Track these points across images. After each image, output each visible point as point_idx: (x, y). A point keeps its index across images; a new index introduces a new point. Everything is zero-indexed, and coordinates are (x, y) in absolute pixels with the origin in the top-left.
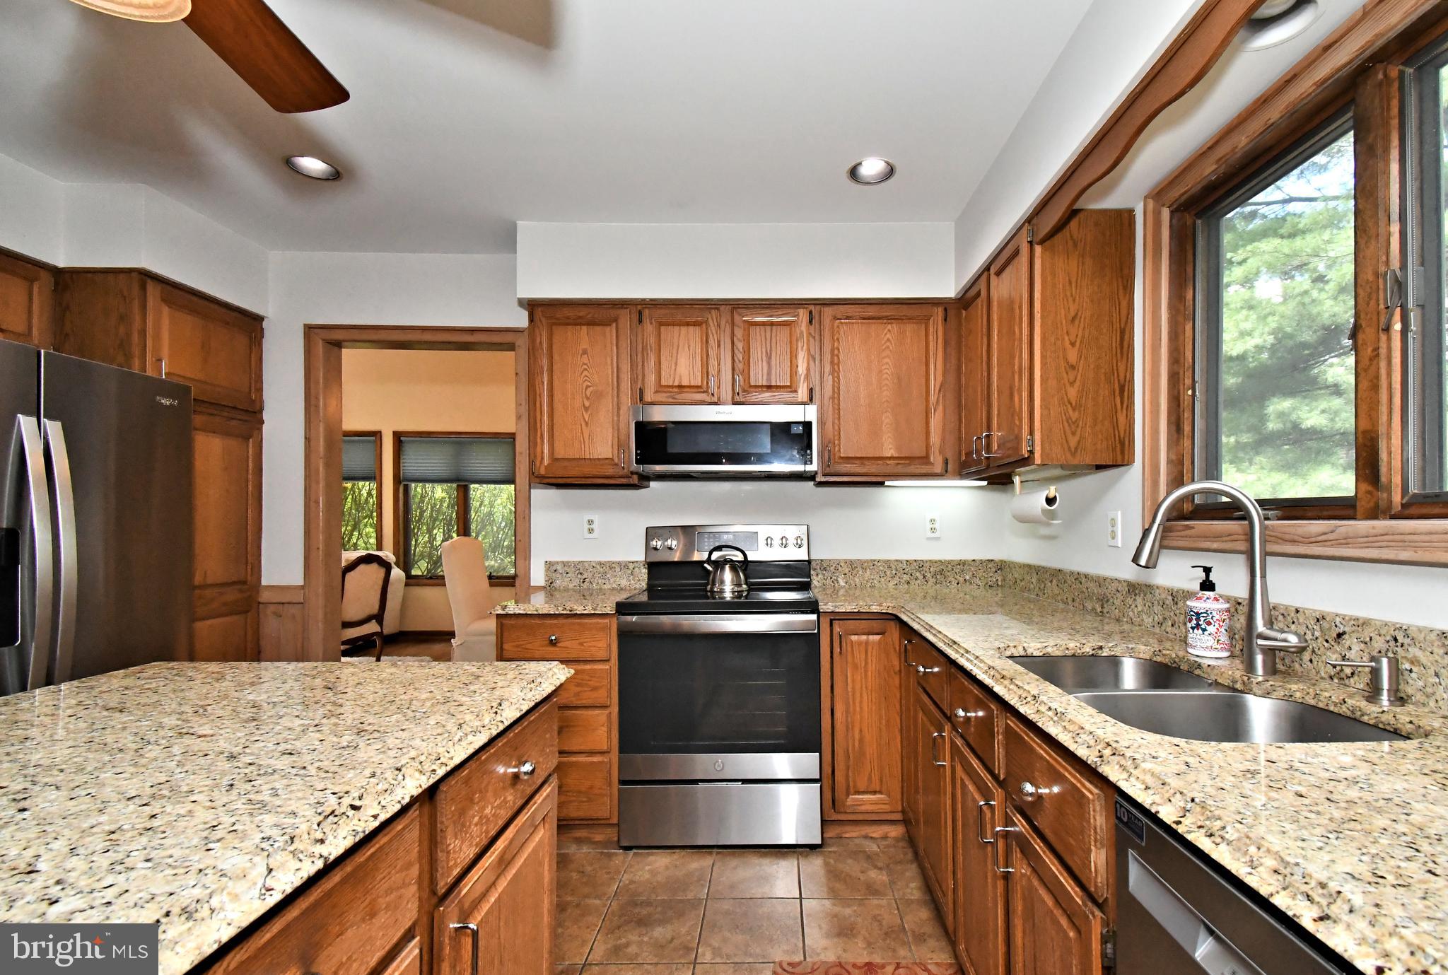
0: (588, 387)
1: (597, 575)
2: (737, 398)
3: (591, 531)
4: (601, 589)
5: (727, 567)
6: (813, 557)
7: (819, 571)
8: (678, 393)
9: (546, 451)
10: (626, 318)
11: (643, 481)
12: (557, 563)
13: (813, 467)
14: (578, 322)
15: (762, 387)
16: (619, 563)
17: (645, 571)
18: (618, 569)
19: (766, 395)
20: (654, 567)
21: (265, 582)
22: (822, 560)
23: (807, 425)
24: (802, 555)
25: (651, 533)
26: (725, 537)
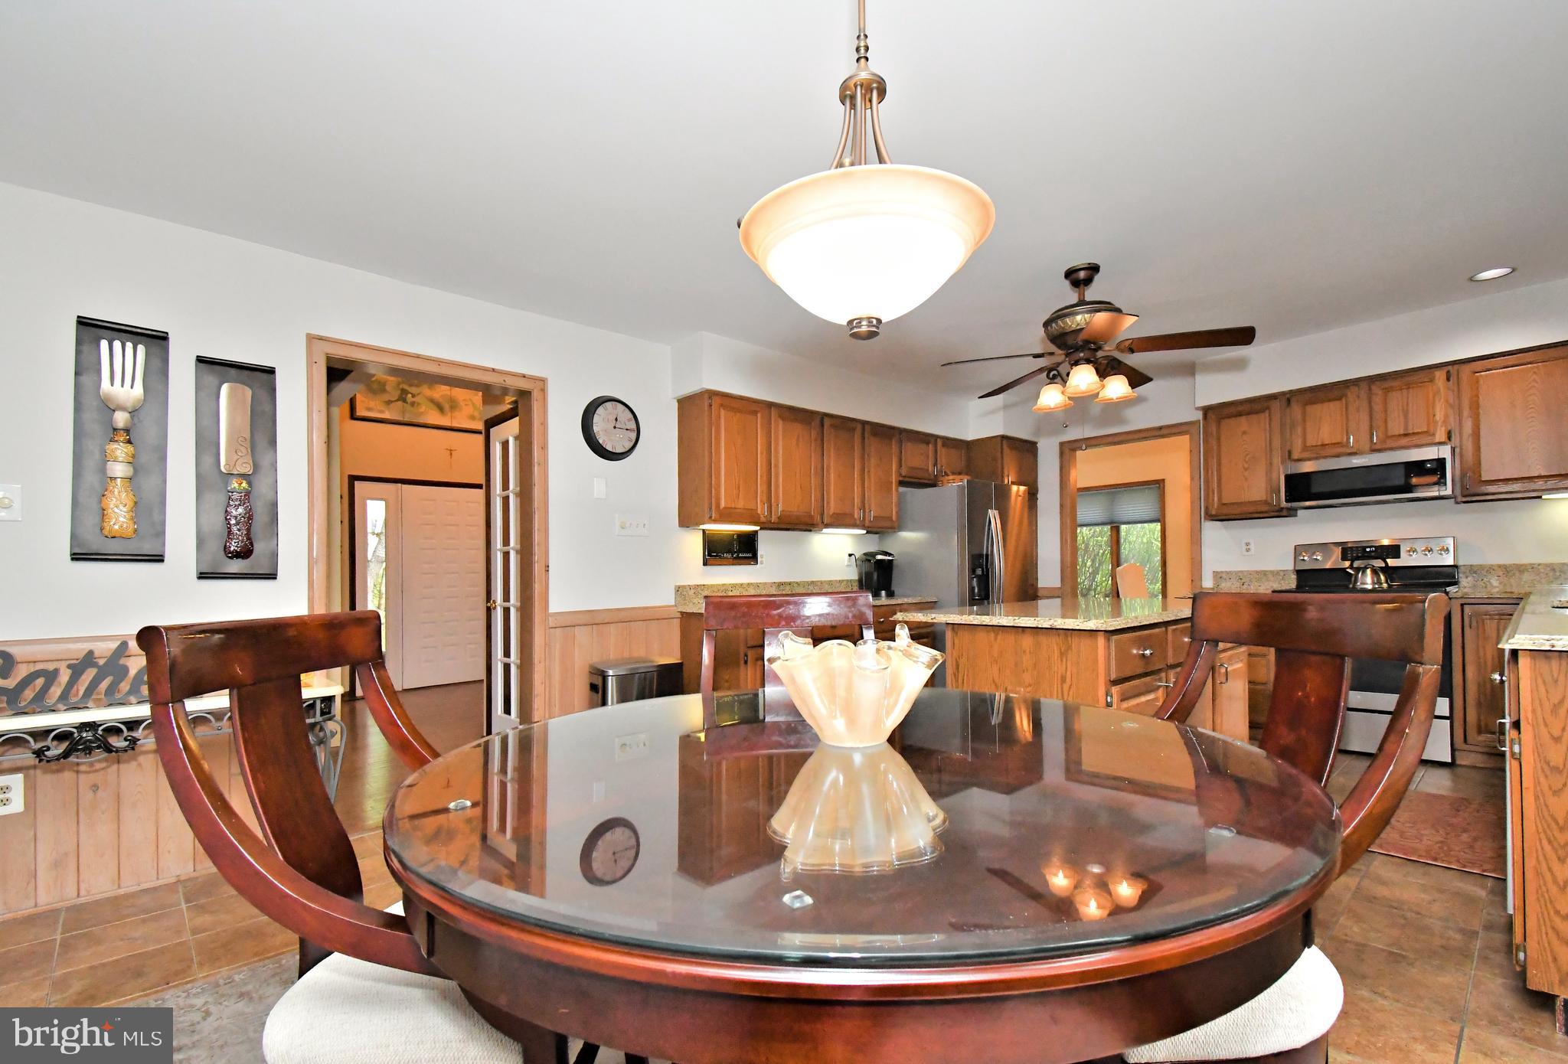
0: (1247, 455)
1: (1253, 580)
2: (1377, 447)
3: (1248, 550)
5: (1369, 571)
6: (1460, 563)
7: (1468, 574)
8: (1320, 451)
9: (1216, 499)
10: (1276, 406)
11: (1291, 513)
12: (1222, 572)
13: (1448, 491)
14: (1240, 414)
15: (1400, 435)
16: (1272, 572)
17: (1294, 577)
18: (1270, 576)
19: (1404, 441)
20: (1300, 573)
21: (1039, 586)
22: (1471, 566)
23: (1441, 462)
24: (1449, 560)
25: (1298, 550)
26: (1368, 550)
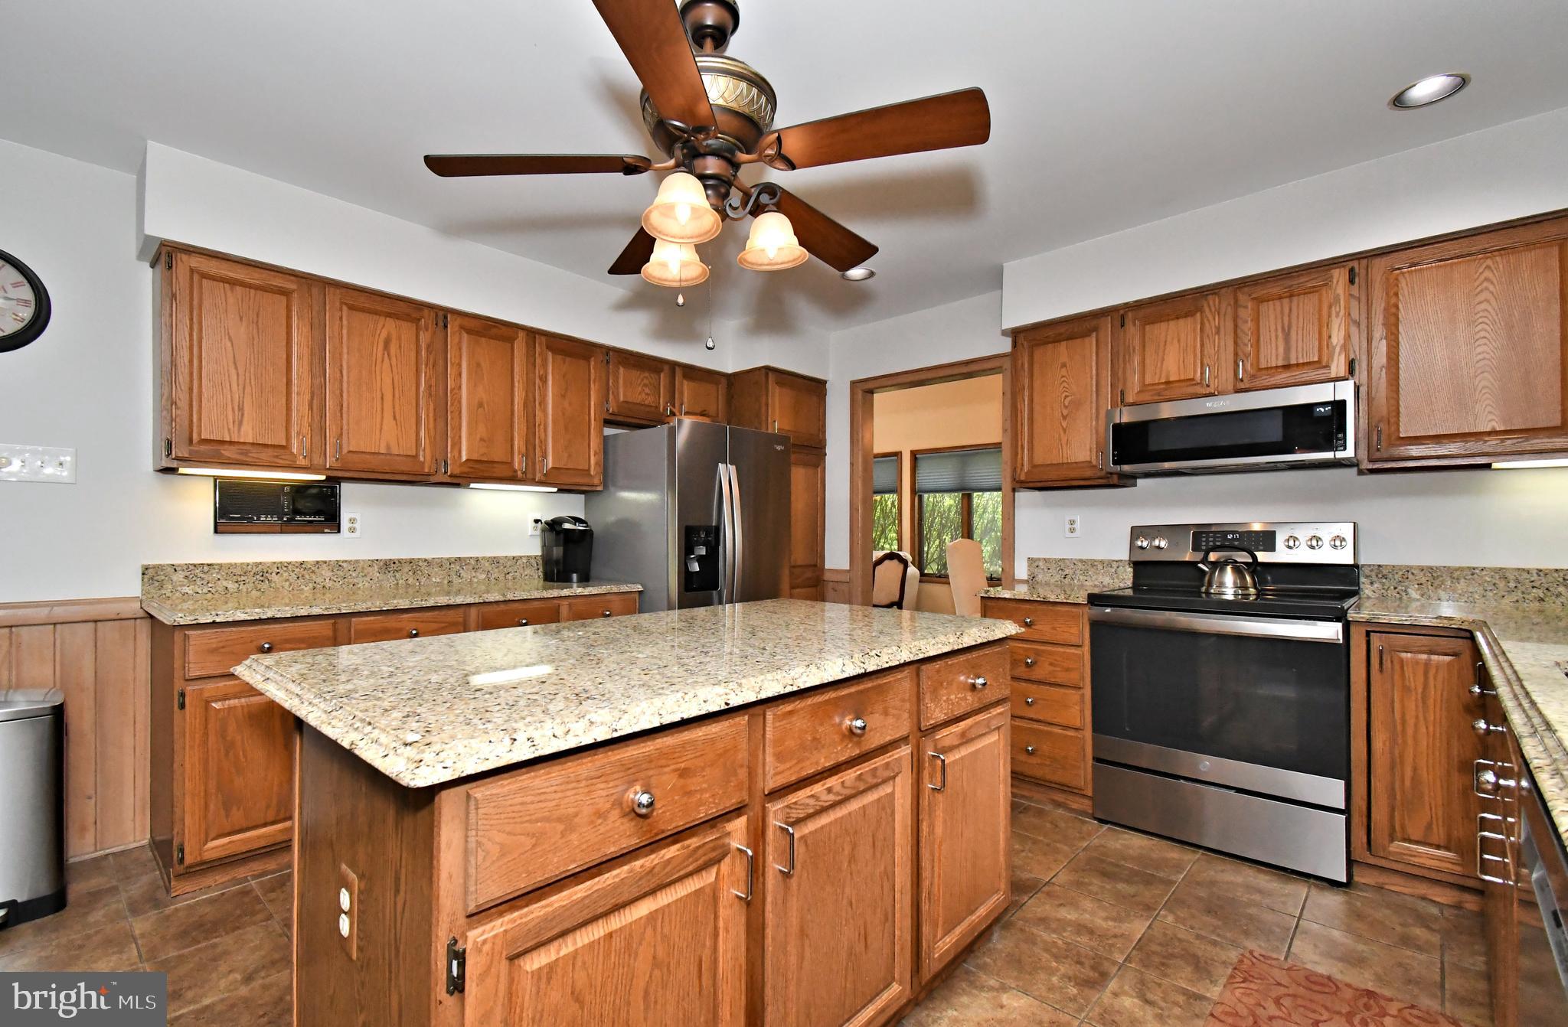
0: (1066, 397)
1: (1078, 572)
2: (1242, 386)
3: (1072, 530)
4: (1082, 585)
5: (1229, 568)
6: (1362, 561)
7: (1374, 578)
8: (1168, 390)
9: (1026, 459)
10: (1107, 324)
11: (1126, 481)
12: (1039, 559)
13: (1349, 452)
14: (1057, 340)
15: (1277, 367)
16: (1102, 562)
17: (1130, 570)
18: (1100, 567)
19: (1283, 377)
20: (1140, 567)
21: (827, 566)
22: (1379, 566)
23: (1339, 406)
24: (1345, 557)
25: (1137, 532)
26: (1230, 537)
